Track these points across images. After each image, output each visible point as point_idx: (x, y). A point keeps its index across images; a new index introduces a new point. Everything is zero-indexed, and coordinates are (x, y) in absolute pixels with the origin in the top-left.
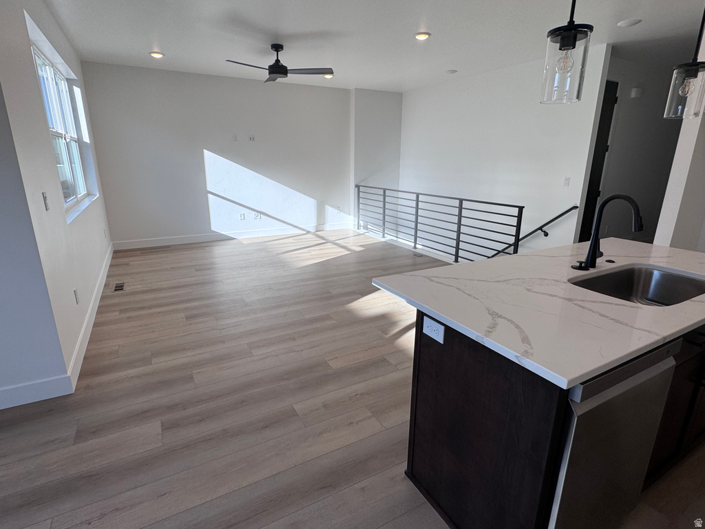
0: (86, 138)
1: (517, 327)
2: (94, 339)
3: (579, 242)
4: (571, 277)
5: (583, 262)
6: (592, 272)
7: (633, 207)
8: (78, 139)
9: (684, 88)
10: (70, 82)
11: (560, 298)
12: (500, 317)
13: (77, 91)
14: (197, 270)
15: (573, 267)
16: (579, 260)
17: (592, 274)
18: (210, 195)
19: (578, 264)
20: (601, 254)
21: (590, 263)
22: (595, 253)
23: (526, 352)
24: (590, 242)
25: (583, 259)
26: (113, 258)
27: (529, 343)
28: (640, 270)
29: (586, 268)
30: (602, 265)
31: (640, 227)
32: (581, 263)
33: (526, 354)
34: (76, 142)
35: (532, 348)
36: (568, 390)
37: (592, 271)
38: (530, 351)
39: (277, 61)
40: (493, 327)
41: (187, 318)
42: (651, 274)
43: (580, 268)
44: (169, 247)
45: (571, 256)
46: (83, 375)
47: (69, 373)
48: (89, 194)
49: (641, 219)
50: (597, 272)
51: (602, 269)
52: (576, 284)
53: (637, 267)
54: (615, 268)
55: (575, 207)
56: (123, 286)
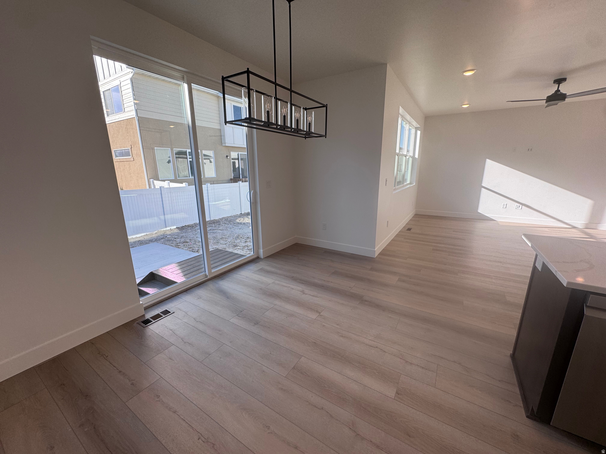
0: (417, 156)
2: (390, 244)
8: (413, 156)
10: (417, 129)
13: (419, 132)
14: (454, 231)
18: (483, 189)
26: (413, 217)
34: (412, 158)
39: (558, 90)
41: (433, 250)
44: (445, 217)
46: (381, 254)
47: (375, 250)
48: (410, 183)
56: (411, 229)
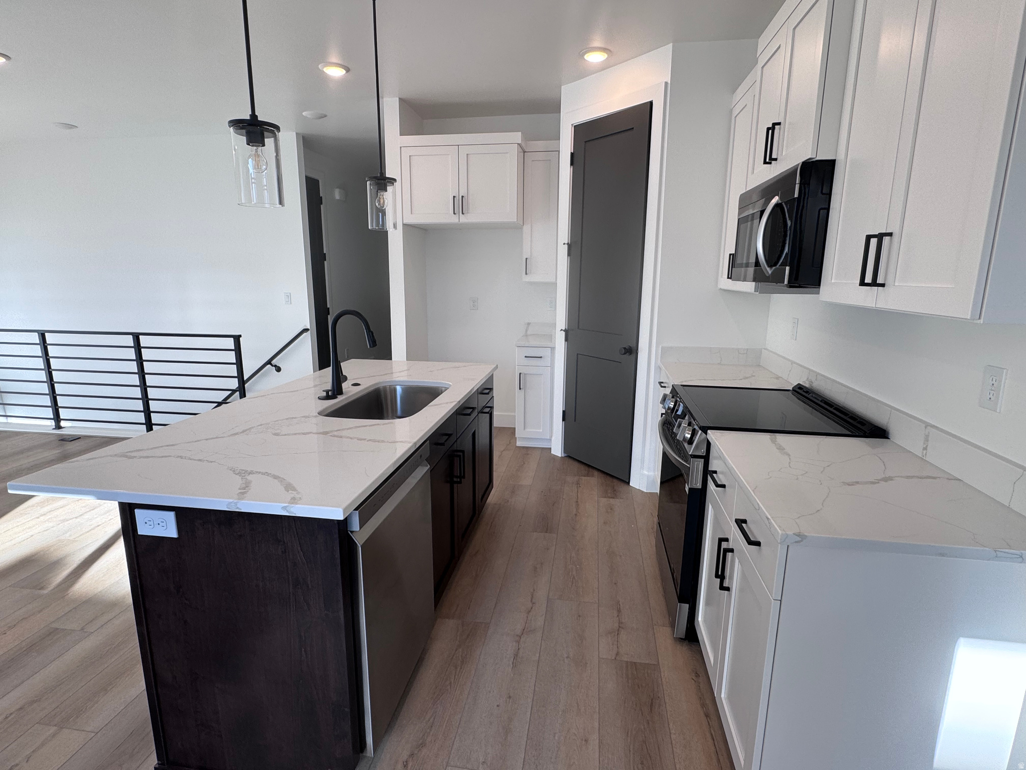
1: (276, 477)
3: (320, 369)
4: (320, 409)
5: (330, 390)
6: (340, 400)
7: (362, 321)
9: (379, 201)
11: (313, 433)
12: (251, 473)
15: (320, 398)
16: (324, 389)
17: (341, 401)
19: (324, 394)
20: (345, 379)
21: (336, 390)
22: (339, 378)
23: (294, 499)
24: (331, 367)
25: (329, 386)
27: (294, 489)
28: (385, 388)
29: (334, 397)
30: (350, 391)
31: (373, 343)
32: (327, 392)
33: (294, 501)
35: (298, 493)
36: (346, 519)
37: (340, 398)
38: (298, 496)
40: (246, 487)
42: (395, 390)
43: (328, 397)
45: (315, 386)
49: (373, 334)
50: (346, 398)
51: (350, 394)
52: (327, 415)
53: (381, 385)
54: (361, 391)
55: (306, 330)
